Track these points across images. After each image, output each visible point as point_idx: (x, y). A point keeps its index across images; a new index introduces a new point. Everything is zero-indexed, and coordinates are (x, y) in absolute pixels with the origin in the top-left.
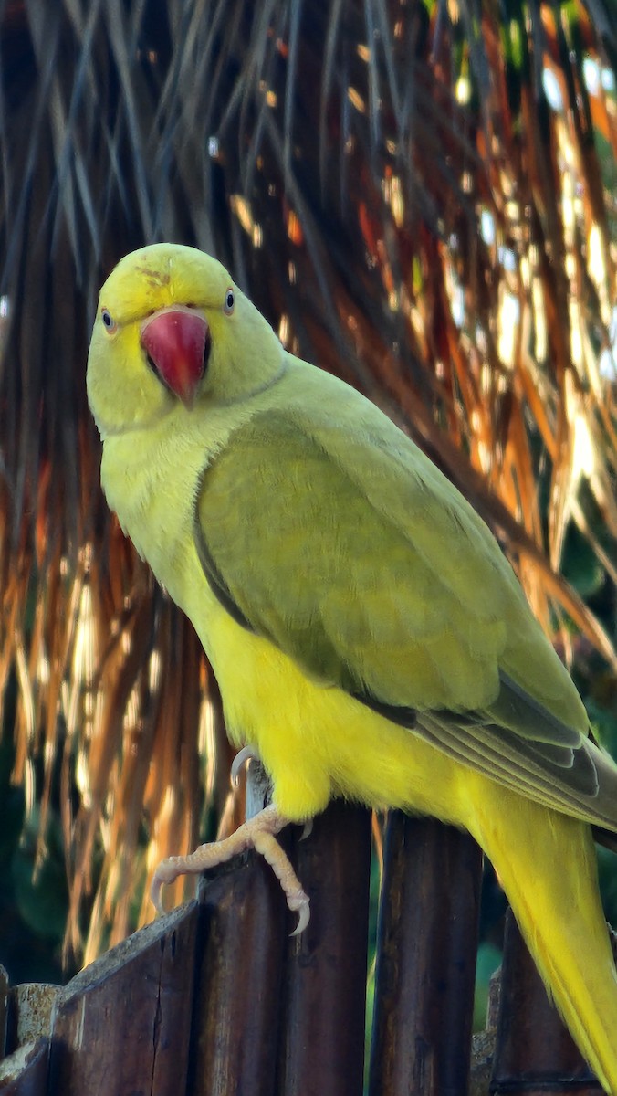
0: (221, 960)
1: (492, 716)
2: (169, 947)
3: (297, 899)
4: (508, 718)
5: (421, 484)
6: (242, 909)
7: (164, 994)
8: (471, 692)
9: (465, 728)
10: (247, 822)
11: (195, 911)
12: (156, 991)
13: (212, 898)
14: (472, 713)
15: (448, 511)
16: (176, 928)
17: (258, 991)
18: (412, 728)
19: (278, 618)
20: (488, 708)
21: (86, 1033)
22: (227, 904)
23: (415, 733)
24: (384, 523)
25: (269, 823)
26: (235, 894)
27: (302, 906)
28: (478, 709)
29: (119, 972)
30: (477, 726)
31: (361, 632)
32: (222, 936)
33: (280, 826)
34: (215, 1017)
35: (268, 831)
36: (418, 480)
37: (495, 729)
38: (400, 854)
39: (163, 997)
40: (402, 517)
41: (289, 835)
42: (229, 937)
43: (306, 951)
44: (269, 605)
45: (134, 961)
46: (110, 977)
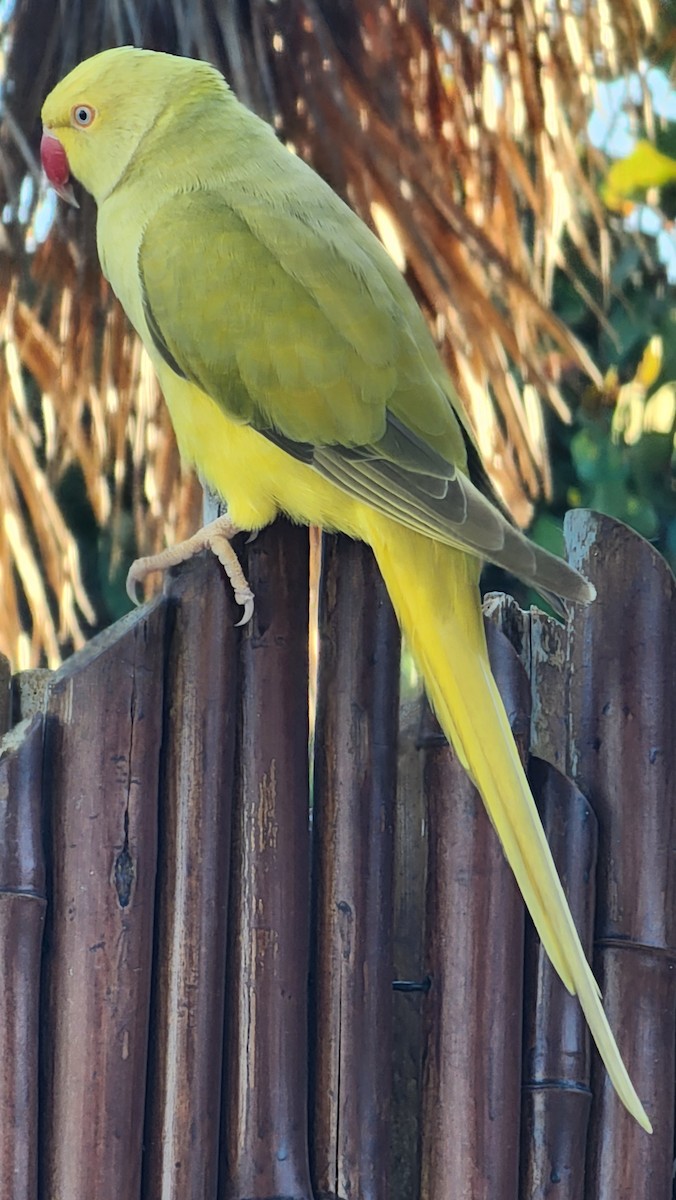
0: (185, 643)
1: (380, 452)
2: (142, 633)
3: (244, 595)
4: (392, 453)
5: (333, 253)
6: (203, 600)
7: (139, 674)
8: (361, 430)
9: (351, 462)
10: (206, 526)
11: (163, 602)
12: (130, 672)
13: (177, 594)
14: (361, 448)
15: (355, 274)
16: (147, 619)
17: (218, 669)
18: (310, 463)
19: (203, 365)
20: (376, 444)
21: (74, 709)
22: (191, 597)
23: (312, 467)
24: (295, 285)
25: (224, 529)
26: (196, 589)
27: (247, 601)
28: (367, 445)
29: (100, 656)
30: (363, 461)
31: (270, 377)
32: (186, 624)
33: (234, 533)
34: (183, 692)
35: (224, 537)
36: (332, 248)
37: (379, 464)
38: (334, 552)
39: (137, 677)
40: (311, 279)
41: (240, 541)
42: (191, 625)
43: (258, 634)
44: (196, 355)
45: (112, 647)
46: (92, 662)
